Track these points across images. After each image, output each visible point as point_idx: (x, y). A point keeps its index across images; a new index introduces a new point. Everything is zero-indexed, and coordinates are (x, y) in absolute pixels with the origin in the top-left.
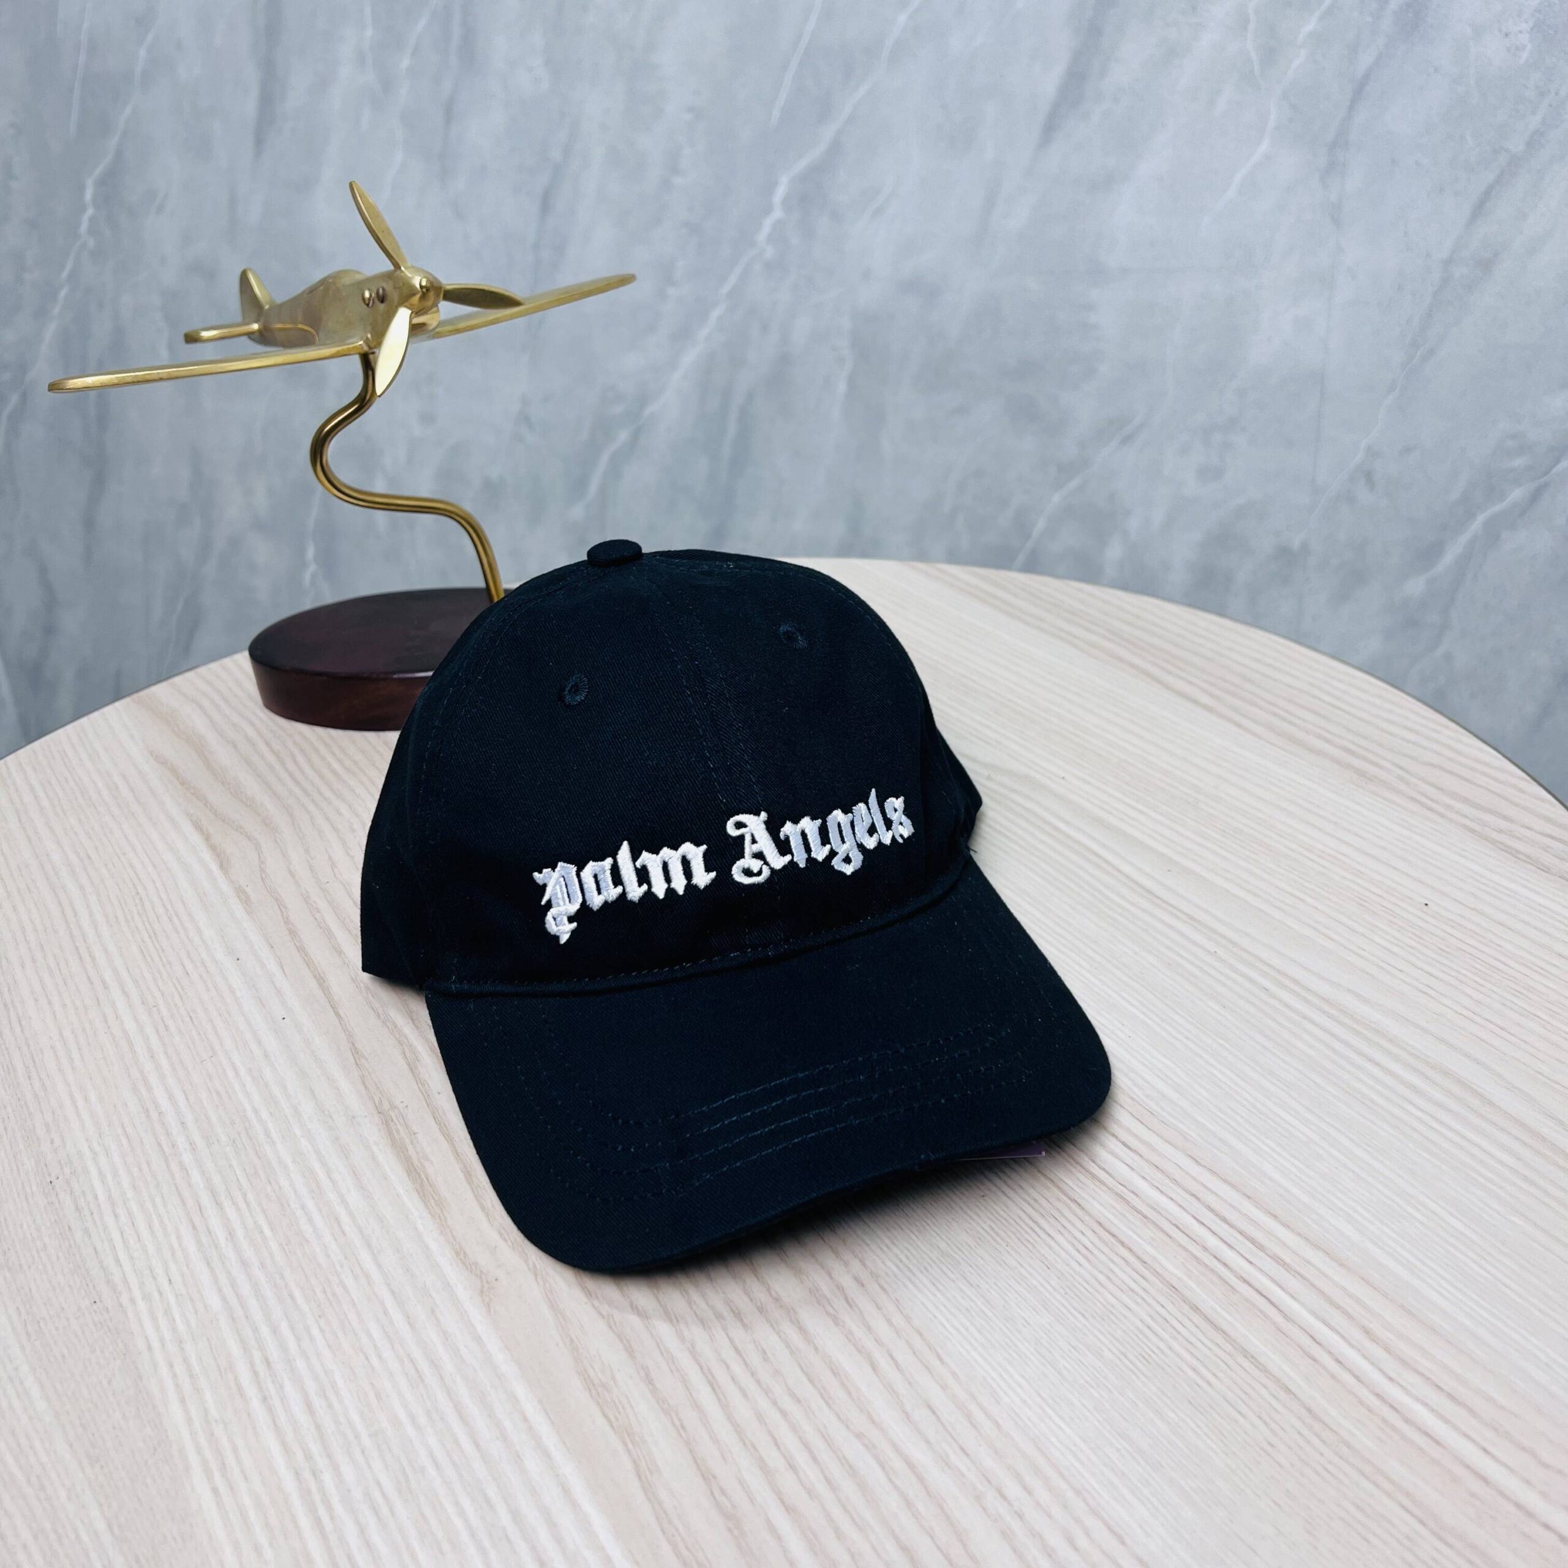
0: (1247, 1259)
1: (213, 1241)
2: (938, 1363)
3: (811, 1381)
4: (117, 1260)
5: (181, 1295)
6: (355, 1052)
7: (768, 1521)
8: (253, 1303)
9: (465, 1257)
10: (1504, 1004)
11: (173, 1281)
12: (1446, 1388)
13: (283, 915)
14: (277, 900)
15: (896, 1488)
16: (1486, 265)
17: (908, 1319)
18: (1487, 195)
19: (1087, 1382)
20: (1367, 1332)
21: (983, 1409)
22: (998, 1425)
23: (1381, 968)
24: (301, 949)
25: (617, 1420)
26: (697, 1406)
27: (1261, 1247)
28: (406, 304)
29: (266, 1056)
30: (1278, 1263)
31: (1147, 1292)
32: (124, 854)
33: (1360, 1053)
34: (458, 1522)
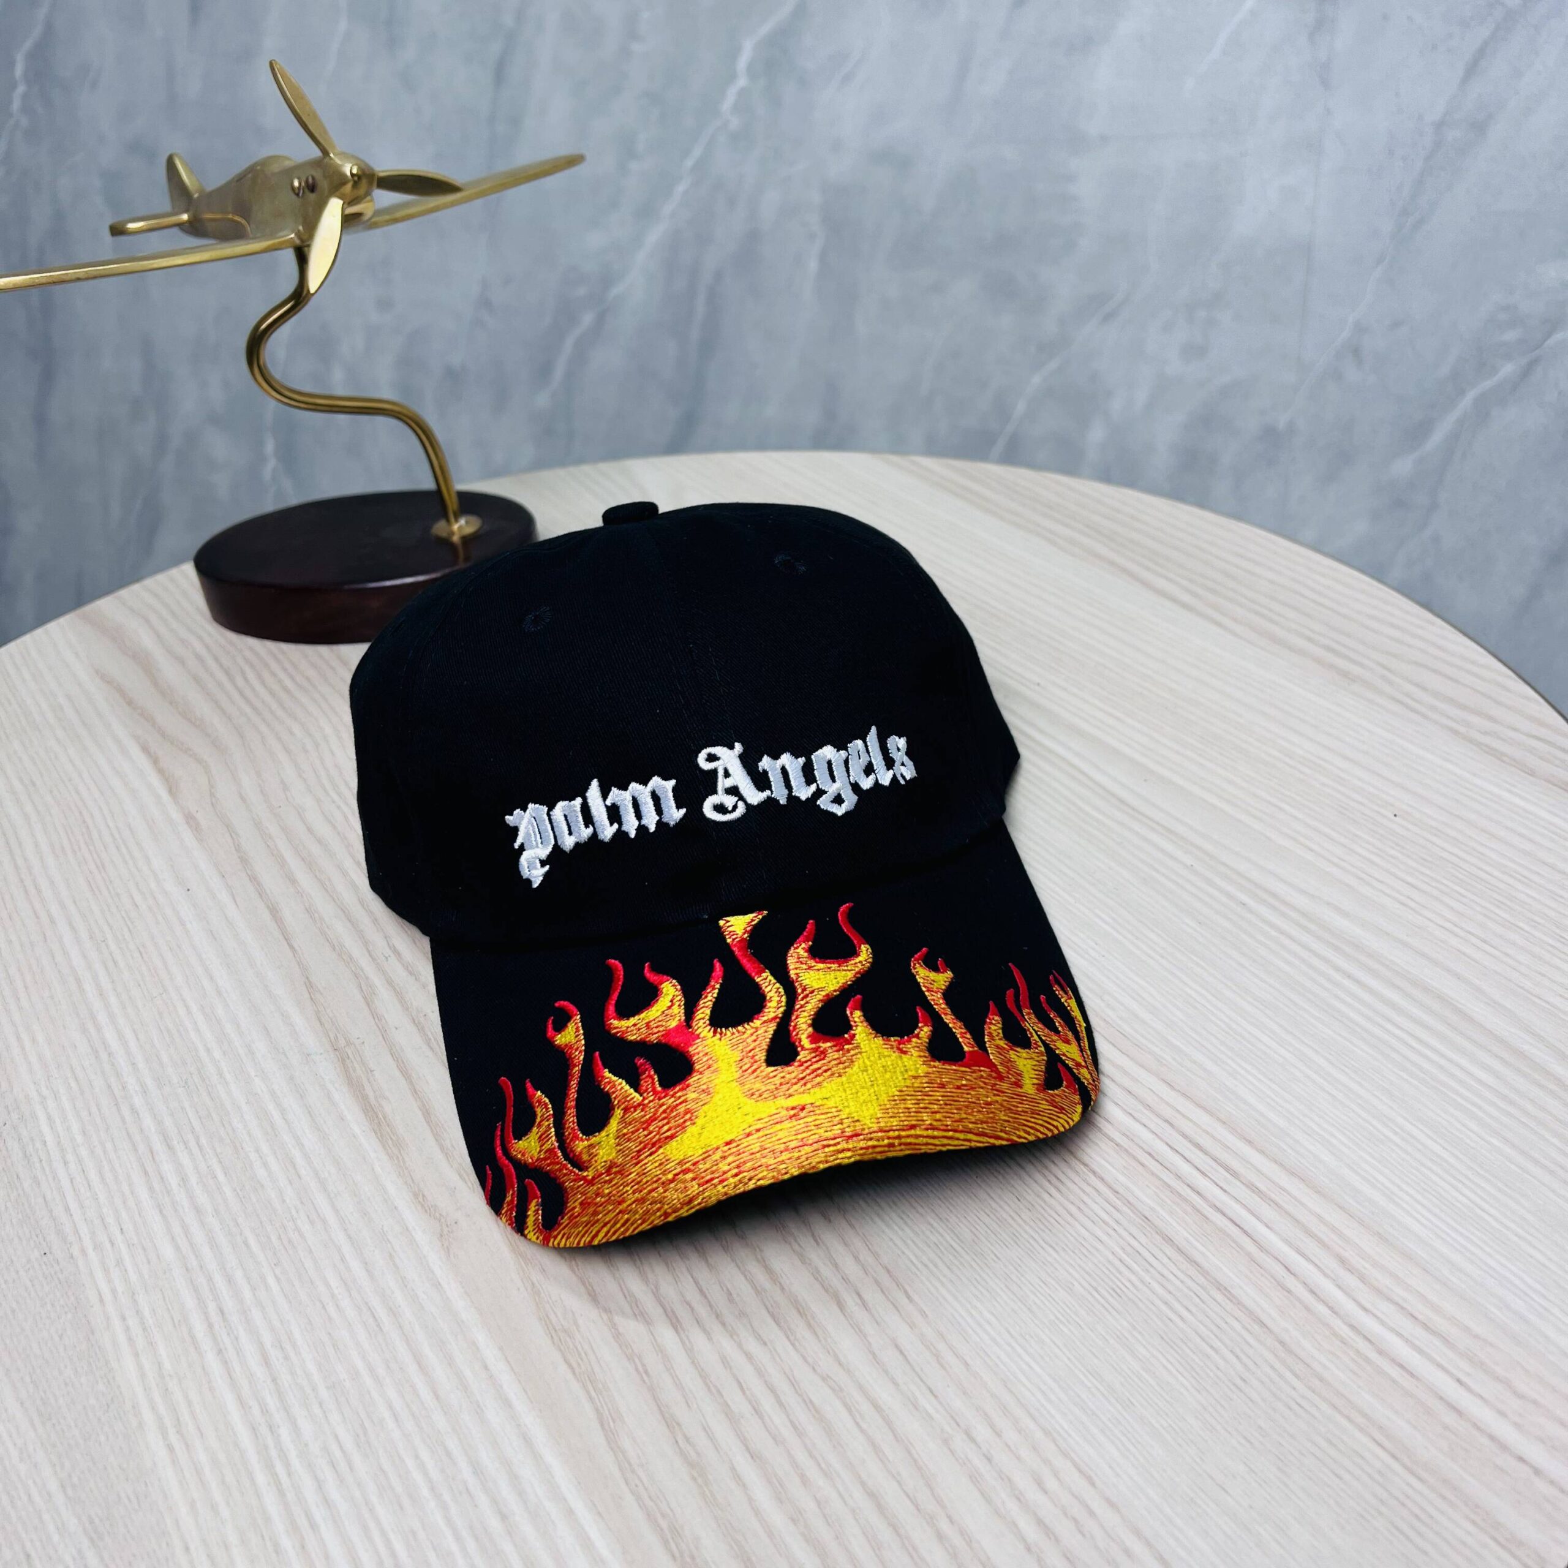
0: (1221, 1188)
1: (166, 1187)
2: (906, 1300)
3: (777, 1323)
4: (67, 1209)
5: (133, 1245)
6: (310, 985)
7: (733, 1469)
8: (206, 1251)
9: (424, 1200)
10: (1485, 915)
11: (124, 1230)
12: (1420, 1317)
13: (234, 844)
14: (227, 826)
15: (862, 1431)
16: (1479, 128)
17: (876, 1256)
18: (1481, 53)
19: (1058, 1319)
20: (1343, 1261)
21: (951, 1348)
22: (966, 1364)
23: (1361, 879)
24: (254, 879)
25: (579, 1365)
26: (661, 1350)
27: (1235, 1174)
28: (337, 193)
29: (219, 993)
30: (1253, 1191)
31: (1120, 1224)
32: (70, 780)
33: (1338, 969)
34: (418, 1477)
